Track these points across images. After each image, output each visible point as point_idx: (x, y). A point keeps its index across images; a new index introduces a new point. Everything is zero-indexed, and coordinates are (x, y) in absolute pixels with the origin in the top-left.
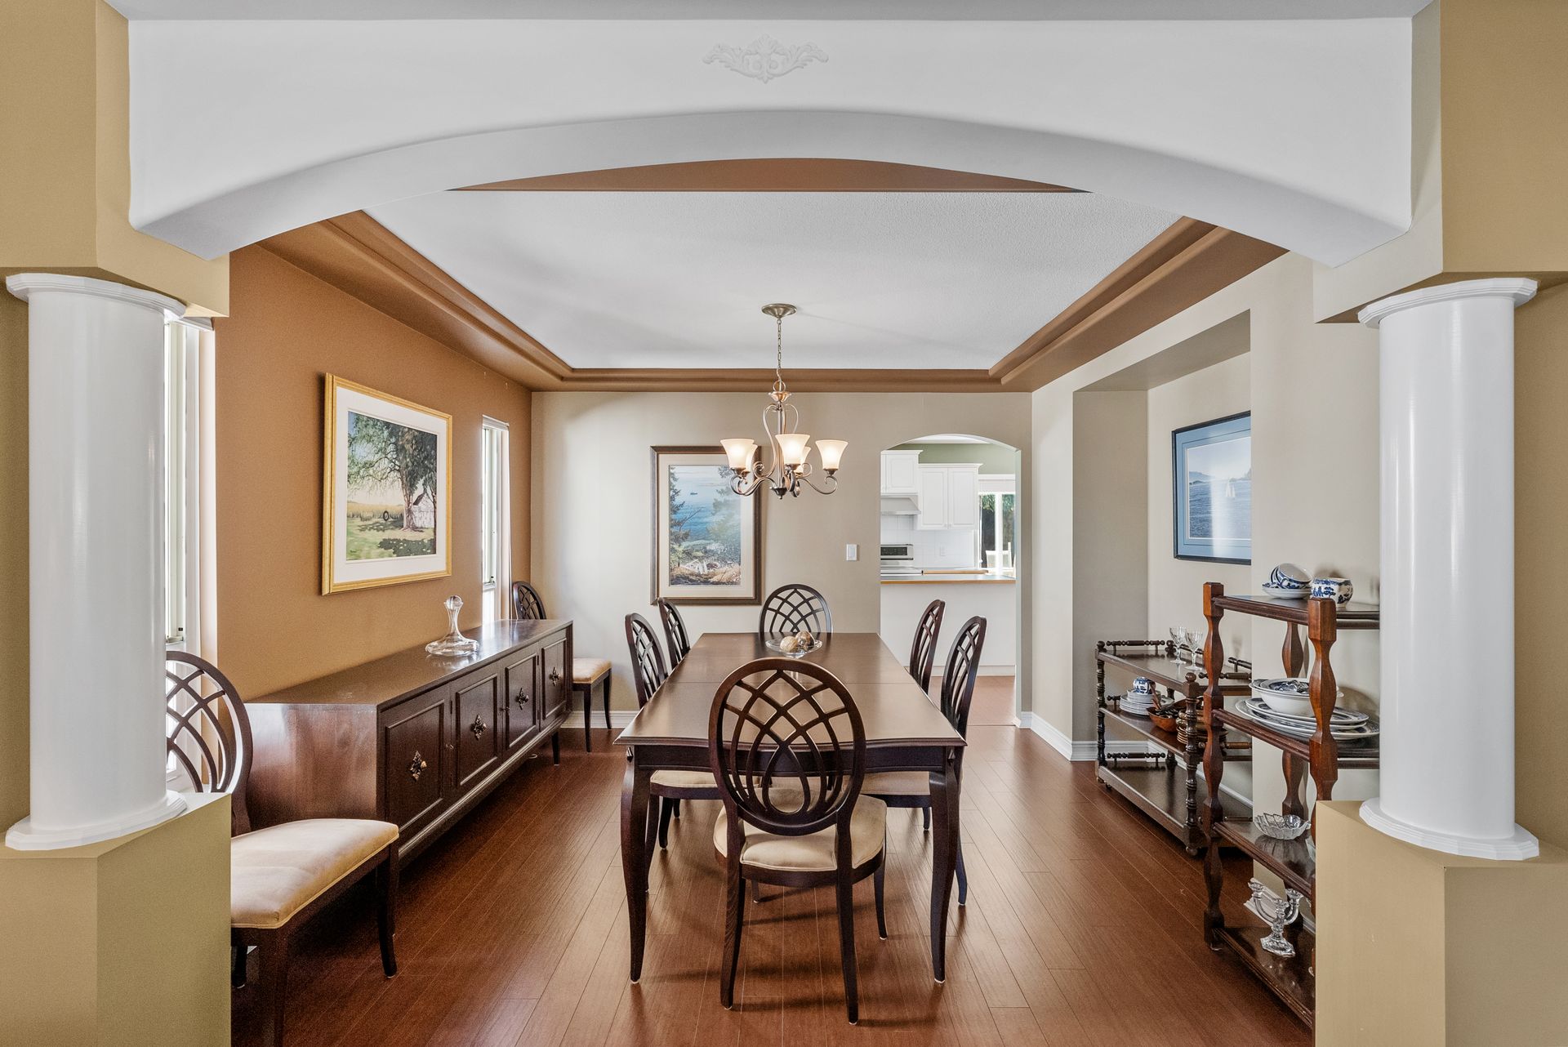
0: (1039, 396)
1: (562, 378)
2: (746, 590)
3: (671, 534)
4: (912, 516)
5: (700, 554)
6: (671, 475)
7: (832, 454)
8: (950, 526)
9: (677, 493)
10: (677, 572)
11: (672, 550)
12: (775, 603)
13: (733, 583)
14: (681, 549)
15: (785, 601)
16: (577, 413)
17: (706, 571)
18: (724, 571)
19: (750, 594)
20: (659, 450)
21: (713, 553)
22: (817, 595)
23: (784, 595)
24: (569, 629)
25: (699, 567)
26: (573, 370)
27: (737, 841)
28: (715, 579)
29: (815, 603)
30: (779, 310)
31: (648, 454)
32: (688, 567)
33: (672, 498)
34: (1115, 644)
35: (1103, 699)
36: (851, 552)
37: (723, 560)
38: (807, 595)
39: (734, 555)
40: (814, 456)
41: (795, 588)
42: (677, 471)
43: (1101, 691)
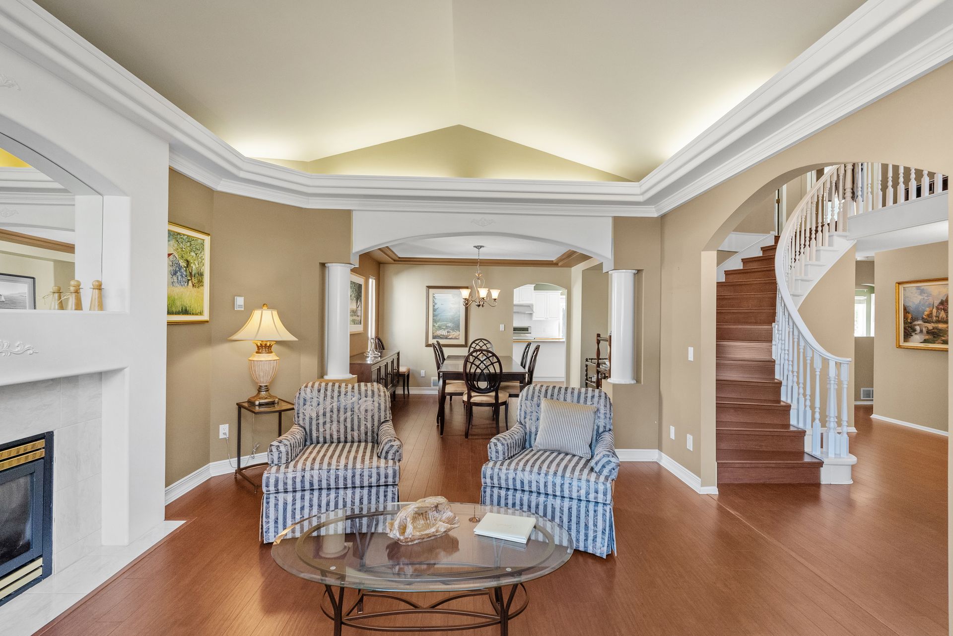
0: (573, 269)
1: (394, 260)
2: (462, 341)
3: (433, 319)
4: (531, 314)
5: (444, 327)
6: (434, 297)
7: (495, 294)
8: (547, 318)
9: (436, 304)
10: (435, 334)
11: (434, 326)
12: (474, 345)
13: (456, 339)
14: (437, 325)
15: (477, 344)
16: (397, 273)
17: (447, 334)
18: (454, 334)
19: (463, 343)
20: (429, 287)
21: (449, 327)
22: (489, 342)
23: (477, 342)
24: (398, 354)
25: (444, 333)
26: (399, 258)
27: (470, 397)
28: (450, 337)
29: (488, 345)
30: (479, 247)
31: (425, 289)
32: (439, 333)
33: (434, 306)
34: (592, 359)
35: (587, 378)
36: (502, 327)
37: (453, 330)
38: (485, 342)
39: (457, 328)
40: (489, 294)
41: (481, 340)
42: (436, 295)
43: (587, 375)
